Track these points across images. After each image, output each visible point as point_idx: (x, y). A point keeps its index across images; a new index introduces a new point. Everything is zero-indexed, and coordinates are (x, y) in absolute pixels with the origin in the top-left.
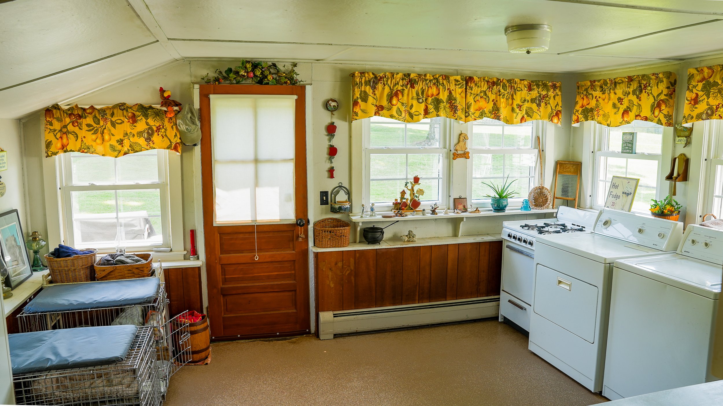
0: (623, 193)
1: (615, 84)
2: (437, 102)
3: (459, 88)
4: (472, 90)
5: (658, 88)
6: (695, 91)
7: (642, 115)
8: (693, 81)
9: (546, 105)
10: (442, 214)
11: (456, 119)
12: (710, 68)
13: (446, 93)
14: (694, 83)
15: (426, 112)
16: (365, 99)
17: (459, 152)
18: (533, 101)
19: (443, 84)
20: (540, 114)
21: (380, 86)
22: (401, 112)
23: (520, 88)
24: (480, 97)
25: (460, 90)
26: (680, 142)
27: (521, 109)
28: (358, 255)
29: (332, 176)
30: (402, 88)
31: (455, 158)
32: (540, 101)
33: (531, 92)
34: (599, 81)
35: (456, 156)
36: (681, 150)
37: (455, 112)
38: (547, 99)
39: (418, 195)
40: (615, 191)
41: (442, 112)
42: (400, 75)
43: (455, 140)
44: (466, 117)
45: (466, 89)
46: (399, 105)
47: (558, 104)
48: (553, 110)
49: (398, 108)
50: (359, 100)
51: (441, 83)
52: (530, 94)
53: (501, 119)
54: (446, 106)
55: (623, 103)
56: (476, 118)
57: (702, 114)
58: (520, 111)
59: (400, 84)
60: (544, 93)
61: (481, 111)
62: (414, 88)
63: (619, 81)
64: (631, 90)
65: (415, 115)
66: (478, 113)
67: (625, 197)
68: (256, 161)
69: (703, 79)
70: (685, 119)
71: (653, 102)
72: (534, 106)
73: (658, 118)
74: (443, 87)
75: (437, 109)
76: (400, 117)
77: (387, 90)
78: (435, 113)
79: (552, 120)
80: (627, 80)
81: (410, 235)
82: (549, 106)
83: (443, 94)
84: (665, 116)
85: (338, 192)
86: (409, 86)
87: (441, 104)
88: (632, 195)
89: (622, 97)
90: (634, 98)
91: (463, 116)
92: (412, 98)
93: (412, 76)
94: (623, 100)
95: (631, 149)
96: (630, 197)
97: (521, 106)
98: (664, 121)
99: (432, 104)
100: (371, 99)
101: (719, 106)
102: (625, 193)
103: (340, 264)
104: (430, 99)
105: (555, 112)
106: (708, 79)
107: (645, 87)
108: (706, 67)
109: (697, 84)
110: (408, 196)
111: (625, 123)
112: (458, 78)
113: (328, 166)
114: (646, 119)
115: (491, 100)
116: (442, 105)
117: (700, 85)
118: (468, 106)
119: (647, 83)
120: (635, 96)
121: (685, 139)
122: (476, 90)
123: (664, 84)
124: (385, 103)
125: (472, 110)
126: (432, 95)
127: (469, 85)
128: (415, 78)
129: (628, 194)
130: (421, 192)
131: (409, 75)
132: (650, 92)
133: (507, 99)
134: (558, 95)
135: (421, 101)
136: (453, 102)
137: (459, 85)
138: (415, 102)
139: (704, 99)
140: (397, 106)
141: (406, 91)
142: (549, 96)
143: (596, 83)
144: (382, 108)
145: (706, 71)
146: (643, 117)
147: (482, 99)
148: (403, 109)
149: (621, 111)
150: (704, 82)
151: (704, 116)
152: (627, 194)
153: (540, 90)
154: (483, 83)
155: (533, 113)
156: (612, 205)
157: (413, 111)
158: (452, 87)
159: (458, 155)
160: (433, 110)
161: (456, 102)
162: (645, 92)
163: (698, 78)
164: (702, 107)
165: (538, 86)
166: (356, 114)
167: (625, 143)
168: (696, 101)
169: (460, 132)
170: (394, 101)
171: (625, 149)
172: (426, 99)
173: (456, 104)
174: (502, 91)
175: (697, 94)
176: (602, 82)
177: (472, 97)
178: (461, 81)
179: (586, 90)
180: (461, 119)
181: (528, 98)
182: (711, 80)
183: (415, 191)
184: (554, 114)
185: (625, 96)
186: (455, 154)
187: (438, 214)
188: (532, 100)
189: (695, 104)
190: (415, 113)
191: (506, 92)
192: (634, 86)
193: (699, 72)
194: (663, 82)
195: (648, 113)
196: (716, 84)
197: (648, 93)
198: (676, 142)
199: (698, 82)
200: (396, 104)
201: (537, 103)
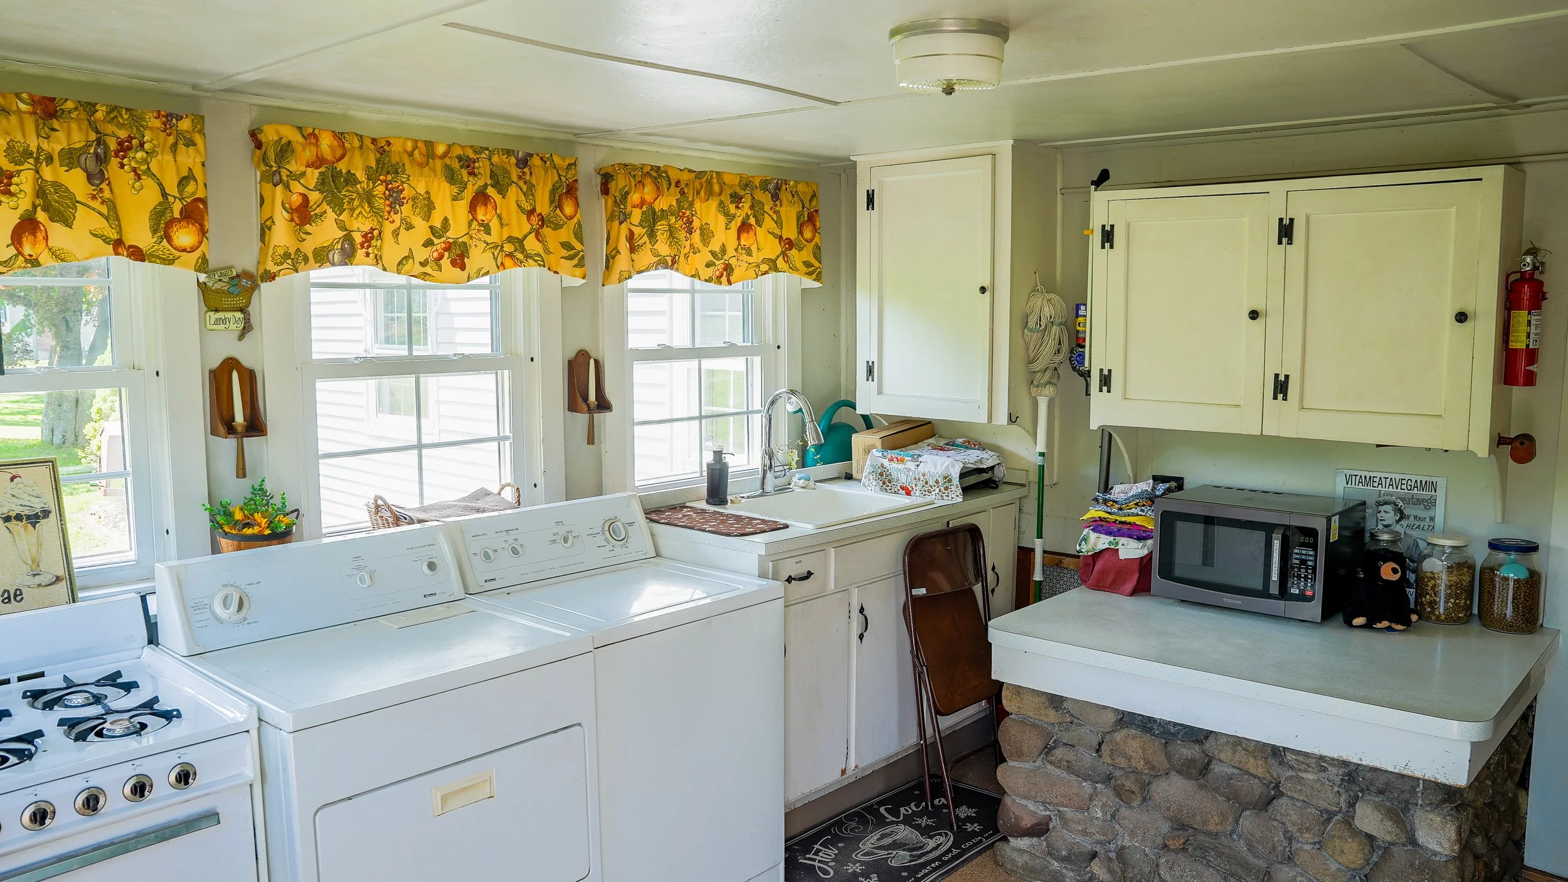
0: (8, 519)
5: (177, 160)
6: (296, 187)
8: (290, 160)
12: (339, 136)
14: (295, 167)
26: (222, 327)
36: (225, 346)
55: (13, 188)
57: (328, 249)
64: (53, 147)
67: (26, 528)
69: (318, 162)
70: (289, 261)
71: (160, 204)
73: (197, 254)
88: (52, 516)
89: (10, 168)
90: (75, 181)
94: (10, 176)
96: (48, 525)
101: (372, 233)
102: (19, 518)
106: (334, 163)
107: (124, 148)
108: (330, 134)
109: (303, 169)
111: (23, 265)
114: (137, 254)
117: (313, 175)
119: (126, 137)
120: (78, 173)
121: (239, 315)
123: (198, 151)
129: (34, 519)
132: (144, 167)
139: (327, 212)
145: (326, 142)
146: (128, 247)
149: (6, 218)
150: (323, 169)
151: (336, 256)
152: (28, 517)
162: (122, 166)
163: (309, 154)
164: (326, 231)
168: (302, 215)
175: (305, 198)
182: (342, 166)
185: (20, 165)
189: (303, 224)
192: (69, 136)
193: (306, 139)
194: (194, 145)
195: (140, 235)
196: (351, 179)
197: (134, 170)
198: (209, 327)
199: (308, 166)
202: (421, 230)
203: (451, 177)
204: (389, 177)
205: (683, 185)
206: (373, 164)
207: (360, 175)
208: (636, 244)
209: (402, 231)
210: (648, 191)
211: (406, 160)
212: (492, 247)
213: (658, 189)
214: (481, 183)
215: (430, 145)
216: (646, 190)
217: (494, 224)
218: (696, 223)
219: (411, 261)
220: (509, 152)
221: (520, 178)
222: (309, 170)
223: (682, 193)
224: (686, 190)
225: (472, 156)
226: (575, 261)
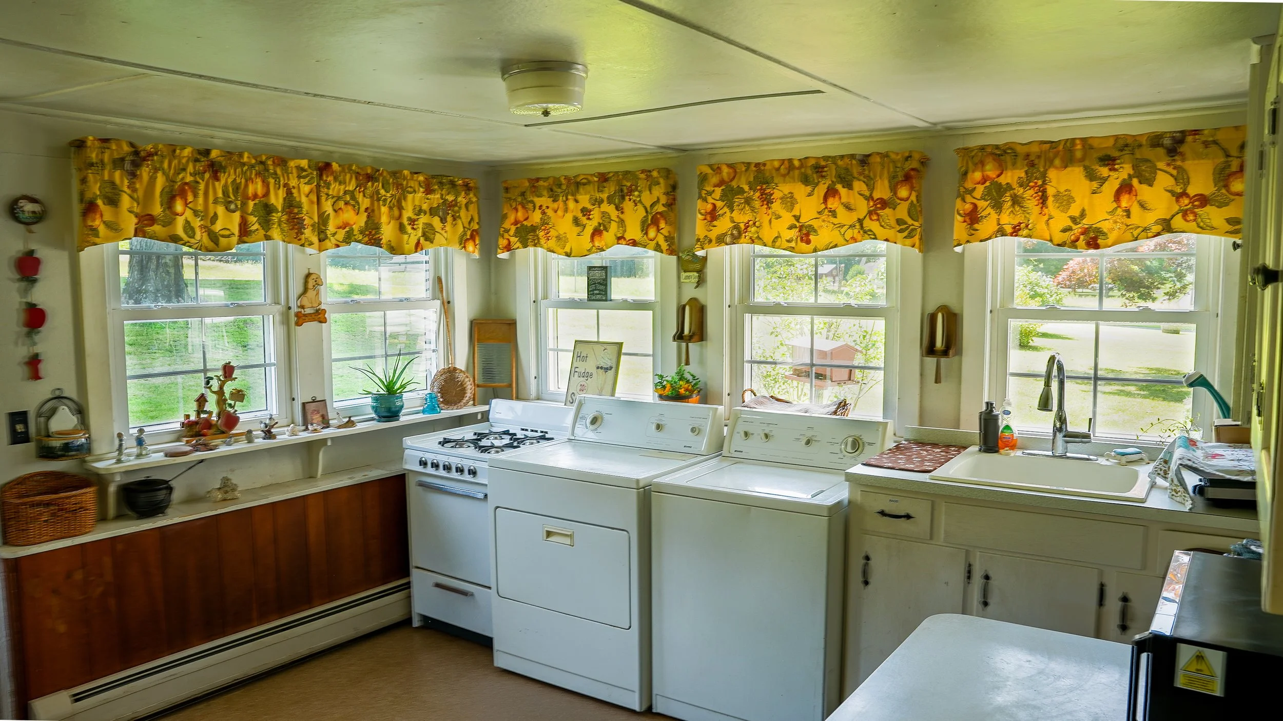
0: (598, 368)
1: (578, 184)
2: (267, 210)
3: (305, 183)
4: (329, 189)
5: (651, 193)
6: (710, 200)
7: (628, 236)
8: (706, 185)
9: (454, 219)
10: (285, 437)
11: (303, 245)
12: (730, 166)
13: (282, 193)
14: (709, 188)
15: (245, 232)
16: (113, 201)
17: (308, 311)
18: (433, 212)
19: (275, 173)
20: (445, 235)
21: (145, 172)
22: (193, 229)
23: (411, 187)
24: (343, 203)
25: (306, 189)
26: (688, 280)
27: (415, 227)
28: (120, 547)
29: (36, 376)
30: (192, 179)
31: (300, 323)
32: (445, 213)
33: (429, 196)
34: (546, 179)
35: (301, 319)
36: (690, 292)
37: (300, 232)
38: (456, 208)
39: (232, 403)
40: (582, 367)
41: (275, 233)
42: (187, 152)
43: (296, 287)
44: (320, 241)
45: (318, 186)
46: (189, 214)
47: (472, 219)
48: (466, 229)
49: (187, 222)
50: (99, 202)
51: (271, 171)
52: (428, 199)
53: (382, 246)
54: (282, 219)
55: (591, 217)
56: (338, 243)
57: (725, 235)
58: (413, 231)
59: (188, 170)
60: (450, 198)
61: (347, 229)
62: (218, 179)
63: (584, 181)
64: (605, 196)
65: (223, 236)
66: (341, 234)
67: (602, 375)
69: (722, 182)
70: (699, 243)
71: (645, 217)
72: (436, 221)
73: (655, 242)
74: (276, 181)
75: (266, 224)
76: (192, 241)
77: (160, 181)
78: (262, 232)
79: (465, 247)
80: (596, 179)
81: (227, 486)
82: (459, 222)
83: (276, 195)
84: (667, 239)
85: (53, 411)
86: (207, 175)
87: (274, 214)
88: (613, 369)
89: (590, 207)
90: (611, 209)
91: (315, 240)
92: (216, 201)
93: (214, 154)
94: (591, 211)
95: (603, 293)
96: (611, 373)
97: (415, 221)
98: (664, 246)
99: (256, 213)
100: (126, 201)
101: (749, 223)
102: (602, 368)
103: (78, 576)
104: (251, 204)
105: (469, 233)
106: (728, 182)
107: (631, 192)
108: (725, 165)
109: (713, 189)
110: (212, 406)
111: (595, 251)
112: (304, 163)
113: (23, 352)
114: (634, 243)
115: (362, 209)
116: (275, 217)
117: (718, 191)
118: (323, 219)
119: (631, 185)
120: (613, 206)
121: (696, 274)
122: (336, 188)
123: (660, 187)
124: (157, 210)
125: (331, 228)
126: (255, 196)
127: (325, 178)
128: (219, 158)
129: (607, 369)
130: (239, 395)
131: (207, 152)
132: (638, 199)
133: (391, 208)
134: (472, 203)
135: (233, 207)
136: (296, 210)
137: (304, 177)
138: (221, 210)
139: (725, 213)
140: (183, 217)
141: (202, 186)
142: (458, 205)
143: (541, 183)
144: (152, 220)
145: (725, 170)
146: (629, 240)
147: (350, 208)
148: (197, 223)
149: (589, 230)
150: (723, 187)
151: (728, 239)
152: (605, 369)
153: (444, 192)
154: (348, 176)
155: (434, 234)
156: (580, 390)
157: (218, 227)
158: (293, 182)
159: (305, 315)
160: (256, 226)
161: (301, 210)
162: (630, 200)
163: (715, 180)
164: (723, 225)
165: (441, 184)
166: (94, 231)
167: (593, 284)
168: (713, 215)
169: (307, 272)
170: (179, 206)
171: (593, 294)
172: (244, 204)
173: (300, 216)
174: (382, 192)
175: (714, 205)
176: (551, 181)
177: (330, 202)
178: (310, 171)
179: (523, 194)
180: (311, 244)
181: (426, 207)
182: (734, 184)
183: (227, 395)
184: (468, 237)
185: (594, 205)
186: (300, 315)
187: (278, 437)
188: (431, 209)
189: (711, 221)
190: (222, 233)
191: (388, 195)
192: (609, 190)
193: (714, 171)
194: (659, 184)
195: (636, 234)
196: (741, 191)
197: (634, 201)
198: (682, 280)
199: (715, 186)
200: (183, 212)
201: (439, 217)
202: (787, 218)
203: (806, 180)
204: (764, 186)
205: (1032, 158)
206: (752, 179)
207: (746, 188)
208: (979, 216)
209: (773, 221)
210: (990, 170)
211: (774, 173)
212: (839, 227)
213: (1000, 165)
214: (828, 182)
215: (790, 161)
216: (988, 167)
217: (841, 211)
218: (1051, 191)
219: (779, 239)
220: (852, 156)
221: (860, 174)
222: (716, 188)
223: (1032, 165)
224: (1036, 162)
225: (823, 163)
226: (906, 234)
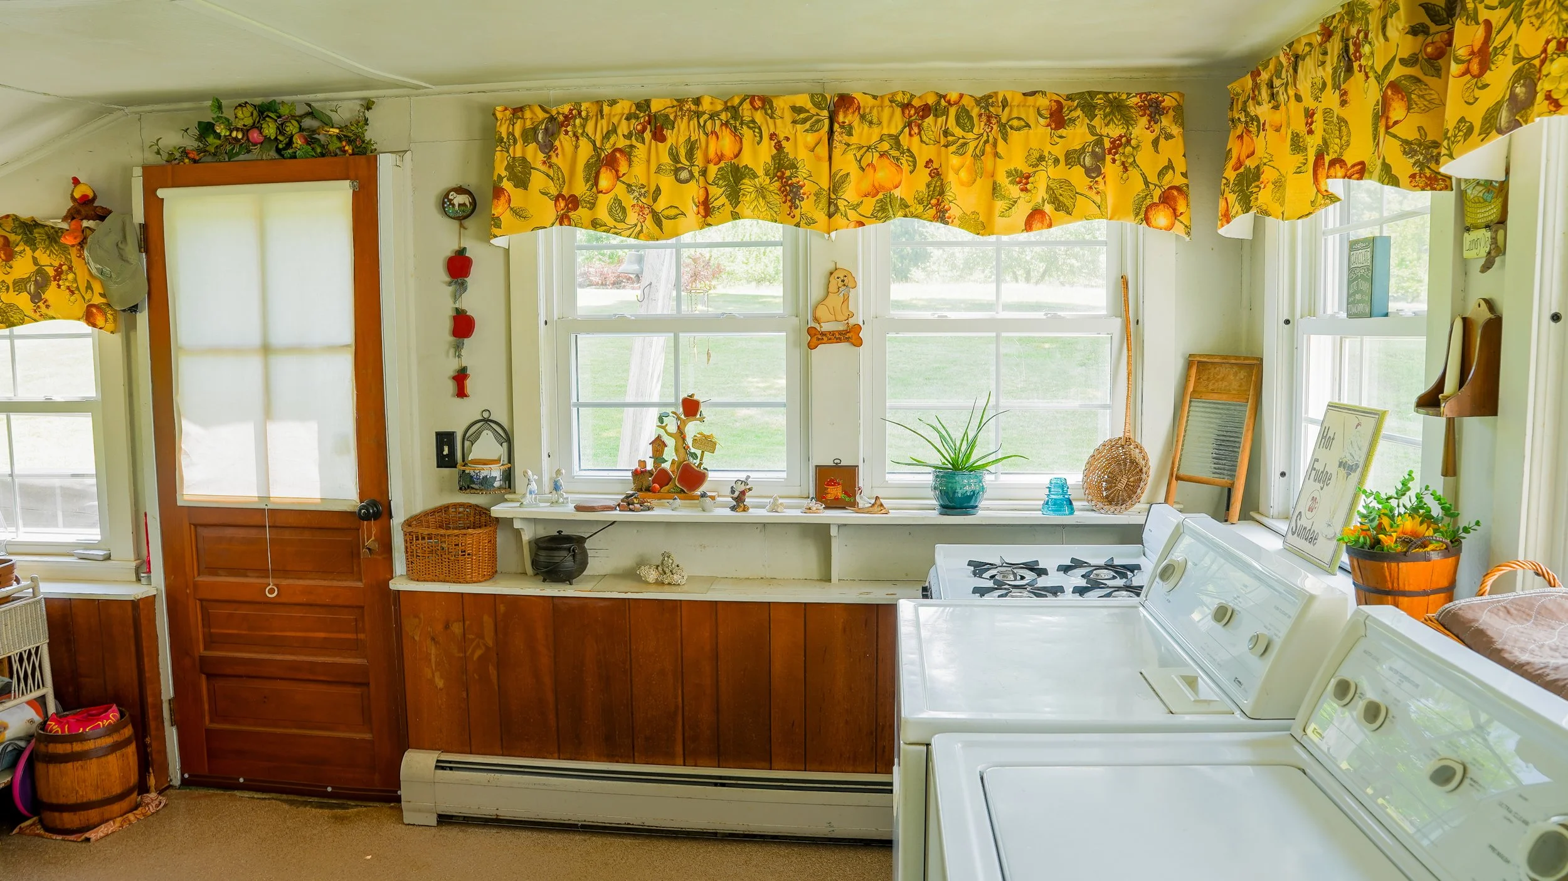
2: (735, 176)
3: (806, 131)
4: (850, 134)
9: (1126, 169)
10: (763, 512)
11: (798, 225)
13: (766, 151)
15: (707, 209)
16: (522, 182)
17: (826, 327)
18: (1072, 158)
19: (753, 121)
20: (1098, 199)
21: (564, 142)
22: (624, 210)
23: (1019, 119)
24: (876, 155)
25: (811, 138)
27: (1028, 186)
29: (462, 392)
30: (628, 142)
31: (814, 344)
32: (1099, 158)
33: (1062, 132)
35: (817, 338)
37: (794, 206)
38: (1128, 149)
39: (698, 452)
41: (745, 207)
42: (624, 107)
43: (815, 291)
44: (830, 216)
45: (831, 132)
46: (620, 190)
47: (1170, 166)
48: (1152, 187)
49: (617, 201)
50: (507, 185)
51: (747, 119)
52: (1061, 137)
53: (950, 221)
54: (771, 189)
56: (863, 220)
58: (1023, 194)
59: (619, 132)
60: (1115, 131)
61: (880, 196)
62: (663, 139)
65: (668, 218)
66: (869, 205)
68: (266, 349)
72: (1077, 175)
74: (754, 132)
75: (734, 196)
76: (621, 225)
77: (585, 151)
78: (729, 208)
79: (1147, 219)
81: (666, 565)
82: (1133, 172)
83: (755, 154)
85: (478, 436)
86: (648, 135)
87: (746, 181)
91: (820, 216)
92: (659, 170)
93: (657, 106)
97: (1028, 178)
99: (721, 182)
100: (538, 180)
104: (713, 170)
105: (1157, 193)
112: (803, 101)
113: (453, 363)
115: (921, 163)
116: (747, 185)
118: (836, 185)
122: (862, 134)
124: (580, 188)
125: (850, 193)
126: (720, 158)
127: (841, 118)
128: (667, 110)
130: (708, 442)
131: (648, 102)
133: (976, 157)
134: (1169, 137)
135: (684, 175)
136: (788, 173)
137: (804, 121)
138: (666, 182)
140: (611, 195)
141: (640, 151)
142: (1133, 142)
144: (573, 202)
147: (885, 161)
148: (629, 201)
153: (1097, 122)
154: (887, 112)
155: (1074, 198)
157: (661, 205)
158: (784, 128)
159: (822, 333)
160: (723, 199)
161: (796, 172)
165: (1089, 109)
166: (497, 222)
169: (829, 268)
170: (605, 181)
172: (704, 173)
173: (794, 180)
174: (958, 132)
177: (850, 156)
178: (814, 111)
180: (811, 222)
181: (1059, 151)
183: (689, 440)
184: (1156, 200)
186: (813, 331)
187: (751, 510)
188: (1068, 155)
190: (666, 213)
191: (970, 136)
200: (611, 188)
201: (1084, 166)
